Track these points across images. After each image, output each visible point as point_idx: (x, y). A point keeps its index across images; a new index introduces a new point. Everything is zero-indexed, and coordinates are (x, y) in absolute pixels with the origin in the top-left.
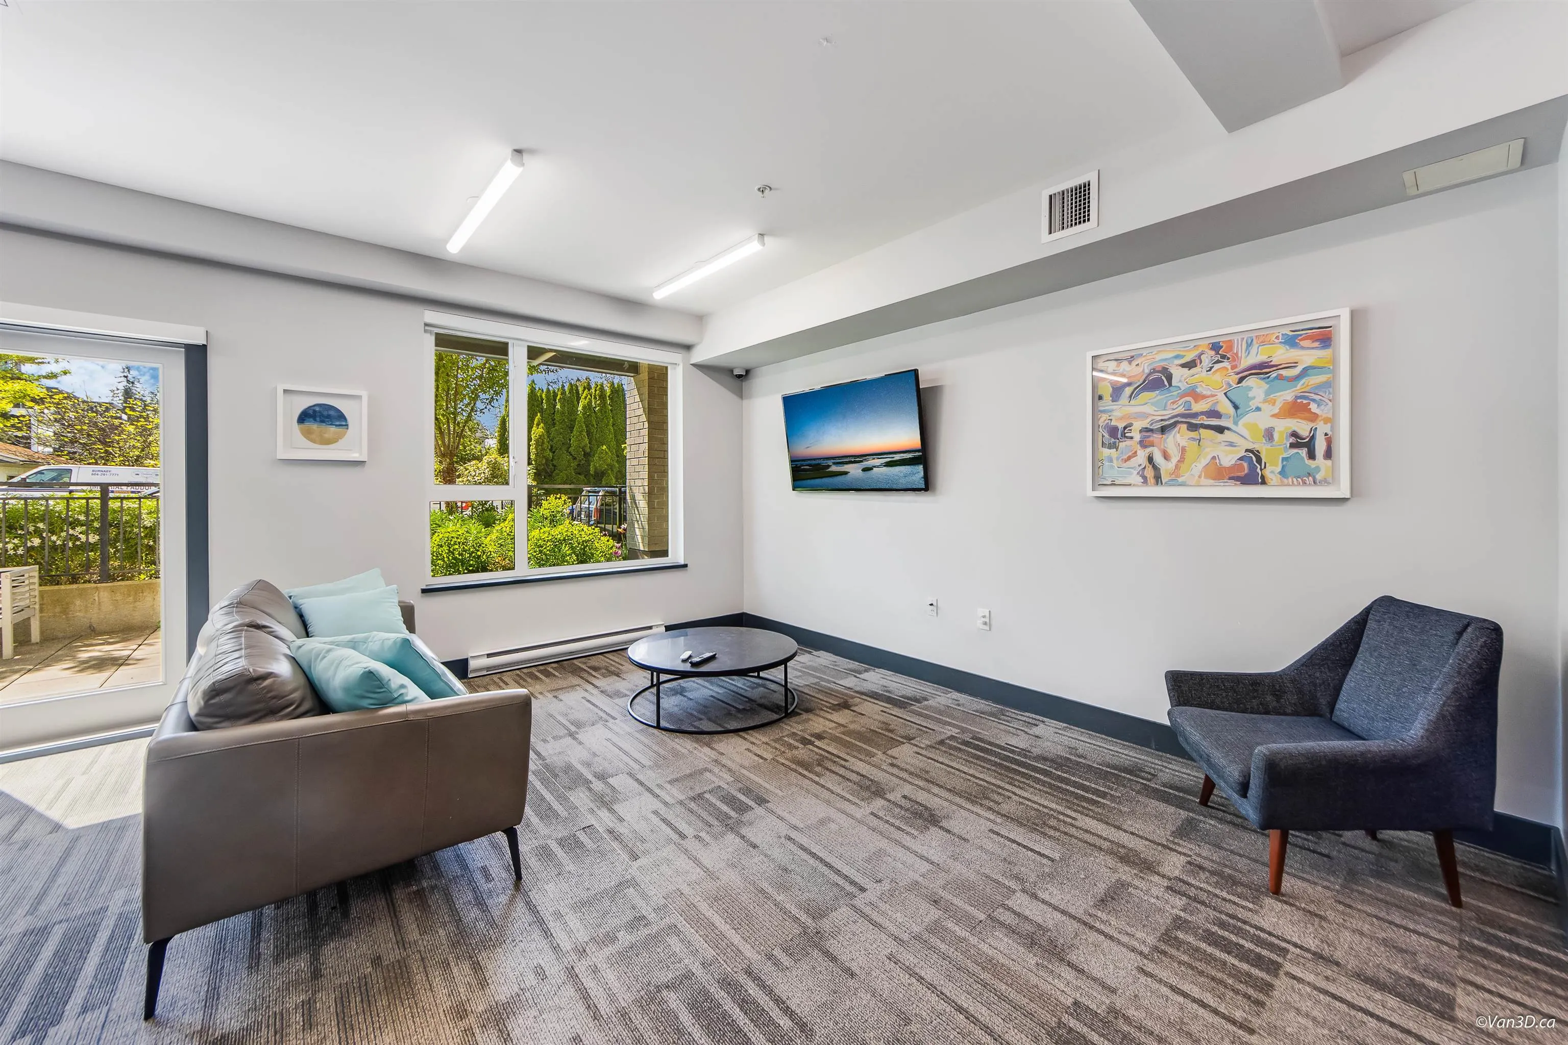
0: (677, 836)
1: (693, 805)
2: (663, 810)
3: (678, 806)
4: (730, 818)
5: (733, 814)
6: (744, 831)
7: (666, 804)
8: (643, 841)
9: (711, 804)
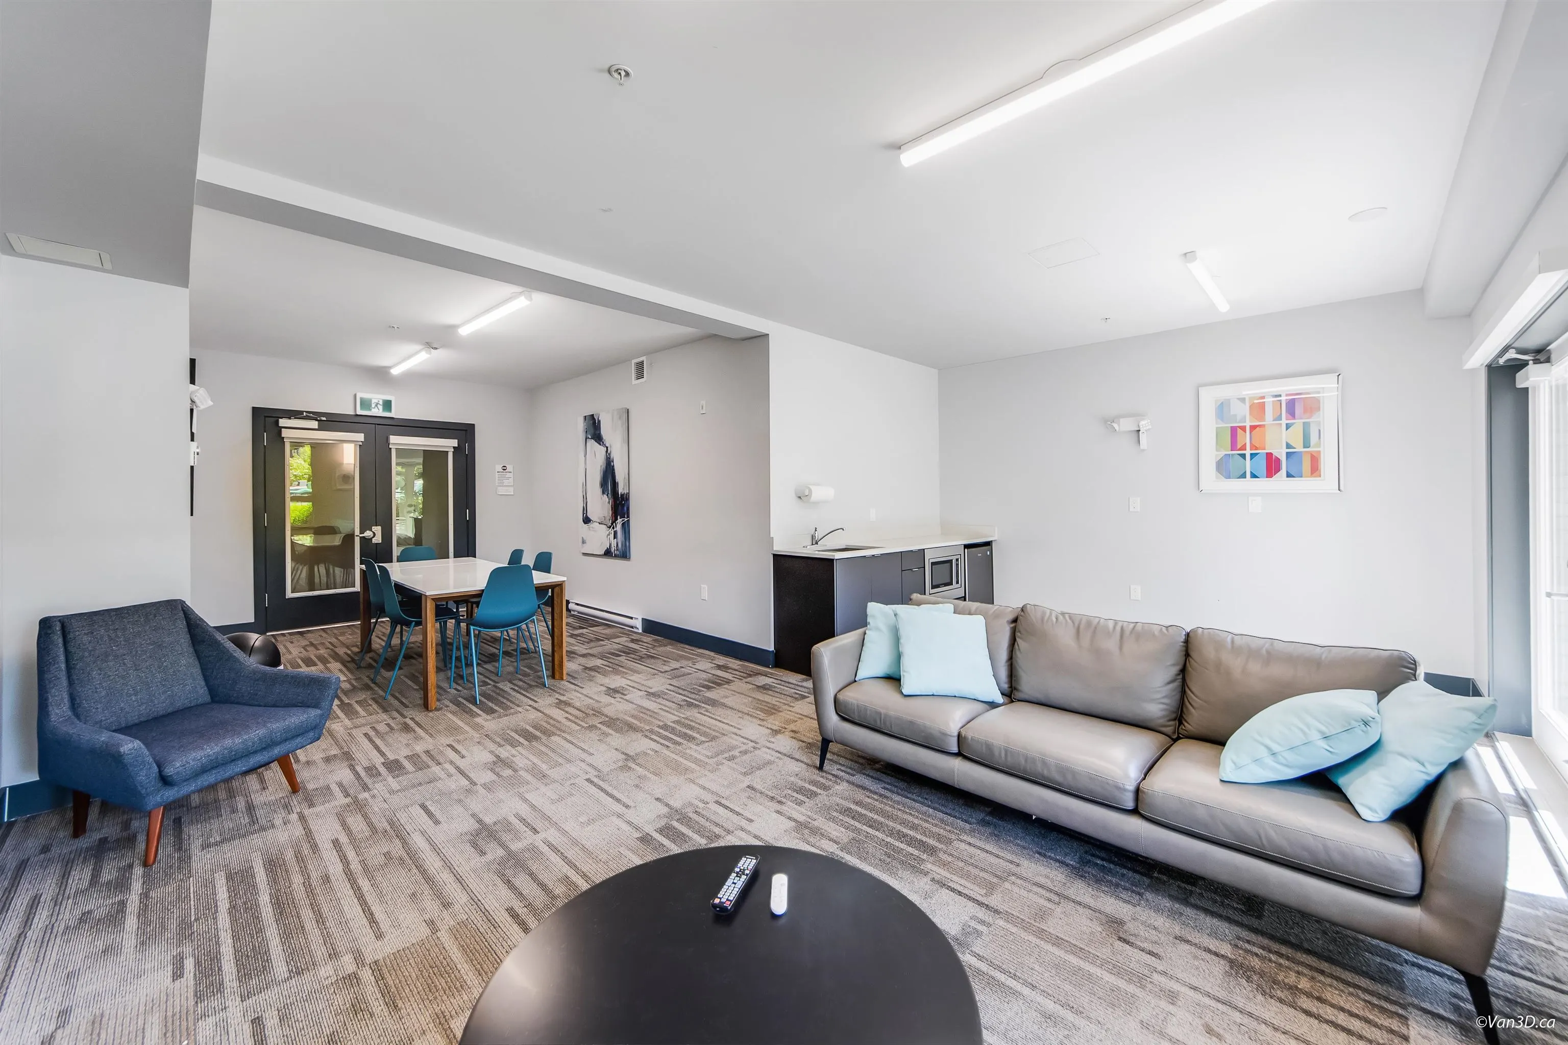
0: (723, 802)
1: (717, 830)
2: (744, 823)
3: (731, 829)
4: (678, 820)
5: (675, 824)
6: (665, 810)
7: (742, 829)
8: (749, 797)
9: (698, 832)
